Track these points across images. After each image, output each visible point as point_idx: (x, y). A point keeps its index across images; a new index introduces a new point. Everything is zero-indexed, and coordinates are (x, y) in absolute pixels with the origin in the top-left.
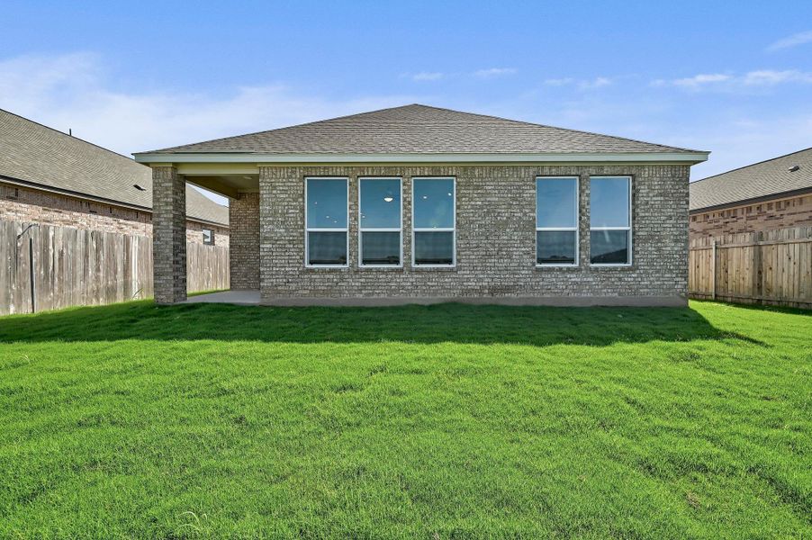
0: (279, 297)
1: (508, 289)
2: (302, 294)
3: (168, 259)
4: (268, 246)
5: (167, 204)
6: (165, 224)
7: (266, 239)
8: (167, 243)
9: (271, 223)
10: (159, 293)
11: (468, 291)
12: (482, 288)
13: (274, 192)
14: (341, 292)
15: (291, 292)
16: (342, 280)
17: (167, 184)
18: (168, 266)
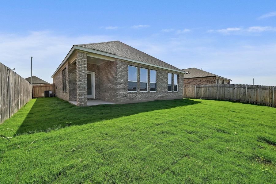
0: (122, 101)
1: (164, 97)
2: (128, 100)
3: (85, 89)
4: (119, 85)
5: (85, 67)
6: (84, 75)
7: (118, 83)
8: (84, 82)
9: (120, 78)
10: (81, 102)
11: (158, 97)
12: (161, 96)
13: (121, 68)
14: (136, 99)
15: (125, 99)
16: (137, 95)
17: (85, 60)
18: (85, 92)
